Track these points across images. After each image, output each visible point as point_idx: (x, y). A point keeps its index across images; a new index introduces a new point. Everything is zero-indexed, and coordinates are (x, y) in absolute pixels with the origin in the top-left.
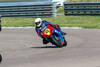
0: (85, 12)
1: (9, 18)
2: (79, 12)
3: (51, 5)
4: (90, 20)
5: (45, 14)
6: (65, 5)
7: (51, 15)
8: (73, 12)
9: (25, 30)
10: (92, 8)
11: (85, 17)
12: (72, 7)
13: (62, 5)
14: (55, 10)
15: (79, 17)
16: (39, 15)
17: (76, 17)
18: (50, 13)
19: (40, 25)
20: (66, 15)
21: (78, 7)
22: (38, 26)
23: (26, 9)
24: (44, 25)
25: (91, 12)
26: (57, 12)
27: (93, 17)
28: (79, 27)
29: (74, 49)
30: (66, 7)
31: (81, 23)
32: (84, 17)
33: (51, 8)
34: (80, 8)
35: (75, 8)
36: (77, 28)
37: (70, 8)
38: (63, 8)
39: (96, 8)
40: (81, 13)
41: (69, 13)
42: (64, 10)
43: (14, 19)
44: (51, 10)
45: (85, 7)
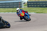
0: (37, 6)
1: (1, 8)
3: (21, 2)
4: (39, 9)
6: (28, 2)
7: (21, 7)
8: (31, 6)
9: (9, 14)
10: (40, 4)
12: (31, 3)
13: (26, 2)
14: (23, 5)
17: (33, 8)
19: (19, 11)
20: (28, 7)
21: (34, 3)
23: (9, 4)
25: (40, 6)
26: (24, 6)
27: (41, 8)
30: (28, 3)
31: (35, 11)
32: (36, 8)
33: (21, 4)
34: (34, 4)
36: (33, 13)
39: (42, 4)
40: (35, 6)
41: (29, 6)
43: (3, 9)
44: (21, 5)
45: (37, 3)
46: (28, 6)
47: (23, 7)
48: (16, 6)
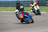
48: (27, 5)
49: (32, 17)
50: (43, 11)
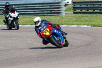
0: (94, 10)
2: (87, 10)
3: (59, 3)
4: (99, 18)
5: (53, 12)
6: (74, 3)
7: (59, 13)
8: (81, 10)
11: (94, 15)
12: (81, 5)
13: (70, 2)
14: (64, 8)
15: (88, 15)
16: (48, 13)
17: (85, 15)
18: (58, 12)
19: (39, 24)
20: (74, 13)
21: (87, 5)
22: (37, 25)
24: (43, 24)
25: (100, 10)
28: (88, 25)
29: (82, 47)
30: (75, 5)
31: (90, 21)
33: (59, 6)
34: (89, 6)
35: (83, 6)
36: (86, 26)
37: (79, 6)
38: (71, 6)
40: (90, 11)
42: (72, 9)
43: (21, 17)
44: (59, 8)
45: (94, 5)
46: (75, 10)
47: (64, 13)
49: (66, 34)
50: (84, 23)
